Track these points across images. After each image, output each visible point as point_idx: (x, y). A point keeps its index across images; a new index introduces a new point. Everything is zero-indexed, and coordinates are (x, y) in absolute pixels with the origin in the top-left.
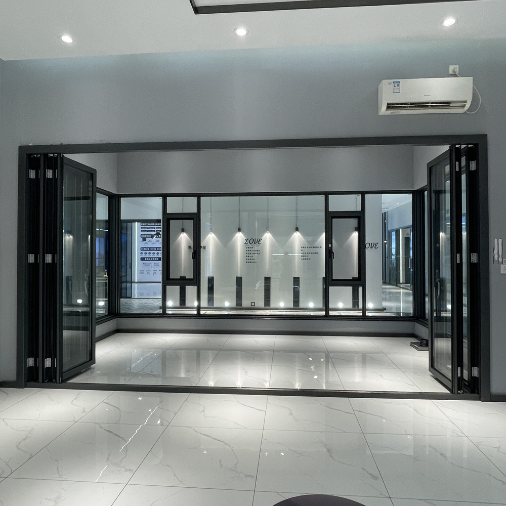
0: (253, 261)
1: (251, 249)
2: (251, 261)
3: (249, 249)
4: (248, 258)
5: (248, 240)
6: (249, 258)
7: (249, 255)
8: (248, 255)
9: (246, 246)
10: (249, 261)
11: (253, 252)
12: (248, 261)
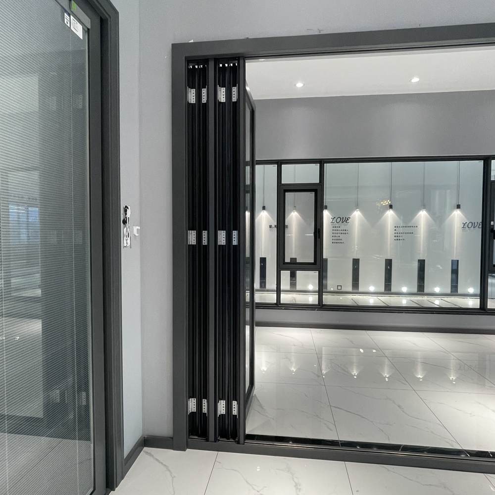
0: (340, 241)
1: (338, 229)
2: (338, 241)
3: (336, 229)
4: (334, 238)
5: (335, 219)
6: (336, 238)
7: (336, 235)
8: (334, 235)
9: (332, 225)
10: (336, 241)
11: (340, 232)
12: (334, 241)
